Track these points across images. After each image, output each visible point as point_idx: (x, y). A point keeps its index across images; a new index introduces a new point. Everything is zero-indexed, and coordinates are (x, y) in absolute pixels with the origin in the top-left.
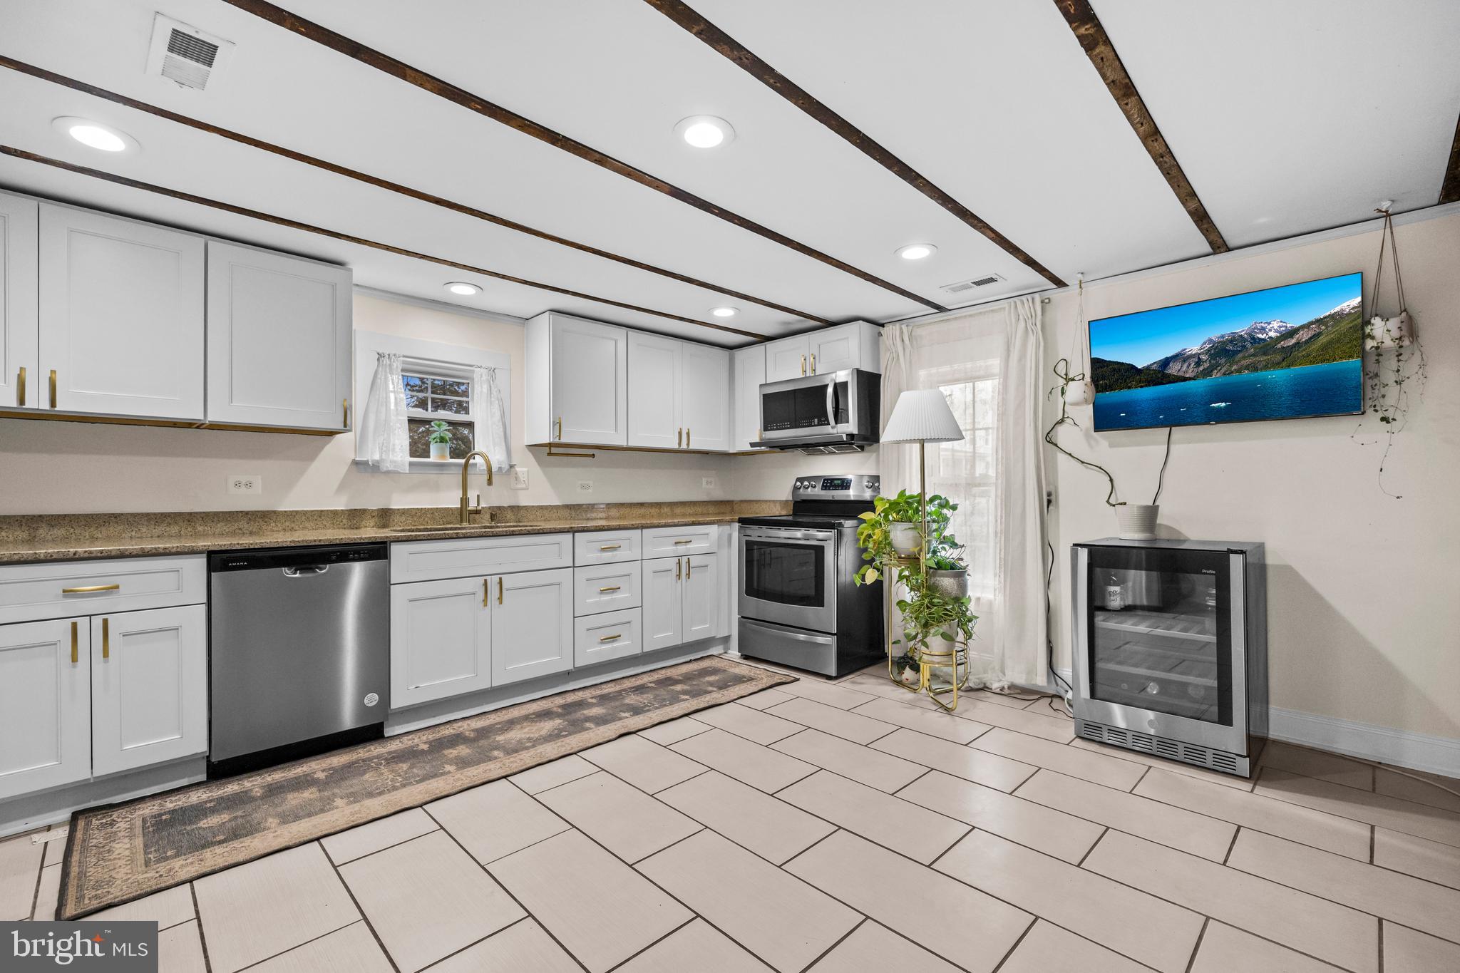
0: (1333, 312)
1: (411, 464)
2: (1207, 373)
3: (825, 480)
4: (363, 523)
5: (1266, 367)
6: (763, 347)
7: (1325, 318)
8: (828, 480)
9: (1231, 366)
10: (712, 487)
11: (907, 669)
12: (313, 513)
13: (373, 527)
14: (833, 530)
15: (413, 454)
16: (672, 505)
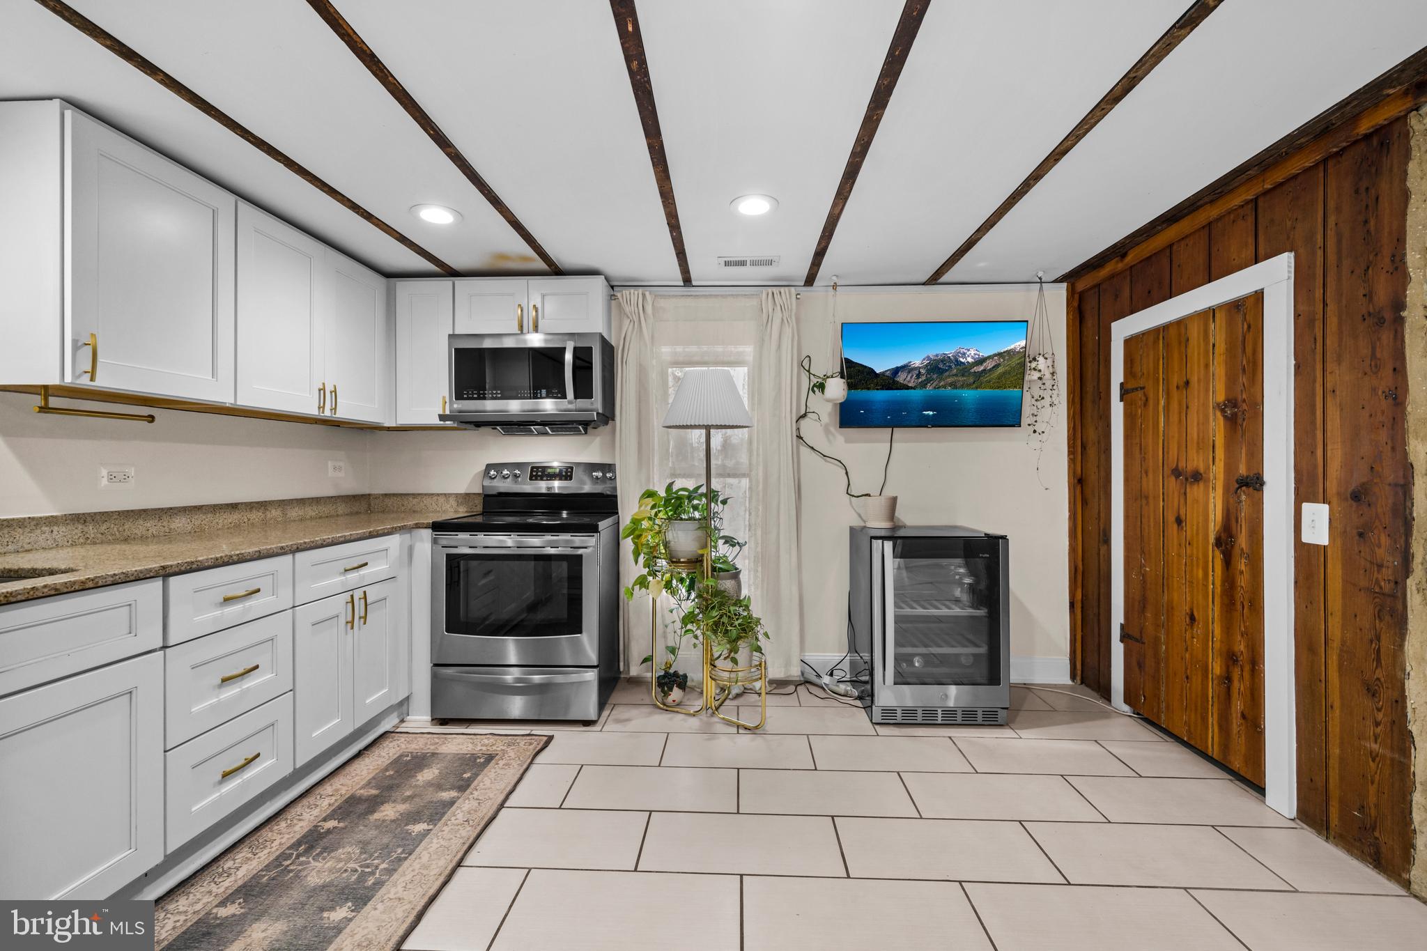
0: (1009, 348)
2: (923, 385)
3: (532, 468)
5: (962, 387)
6: (450, 283)
7: (1004, 352)
8: (538, 468)
9: (939, 382)
10: (342, 474)
11: (675, 689)
14: (595, 534)
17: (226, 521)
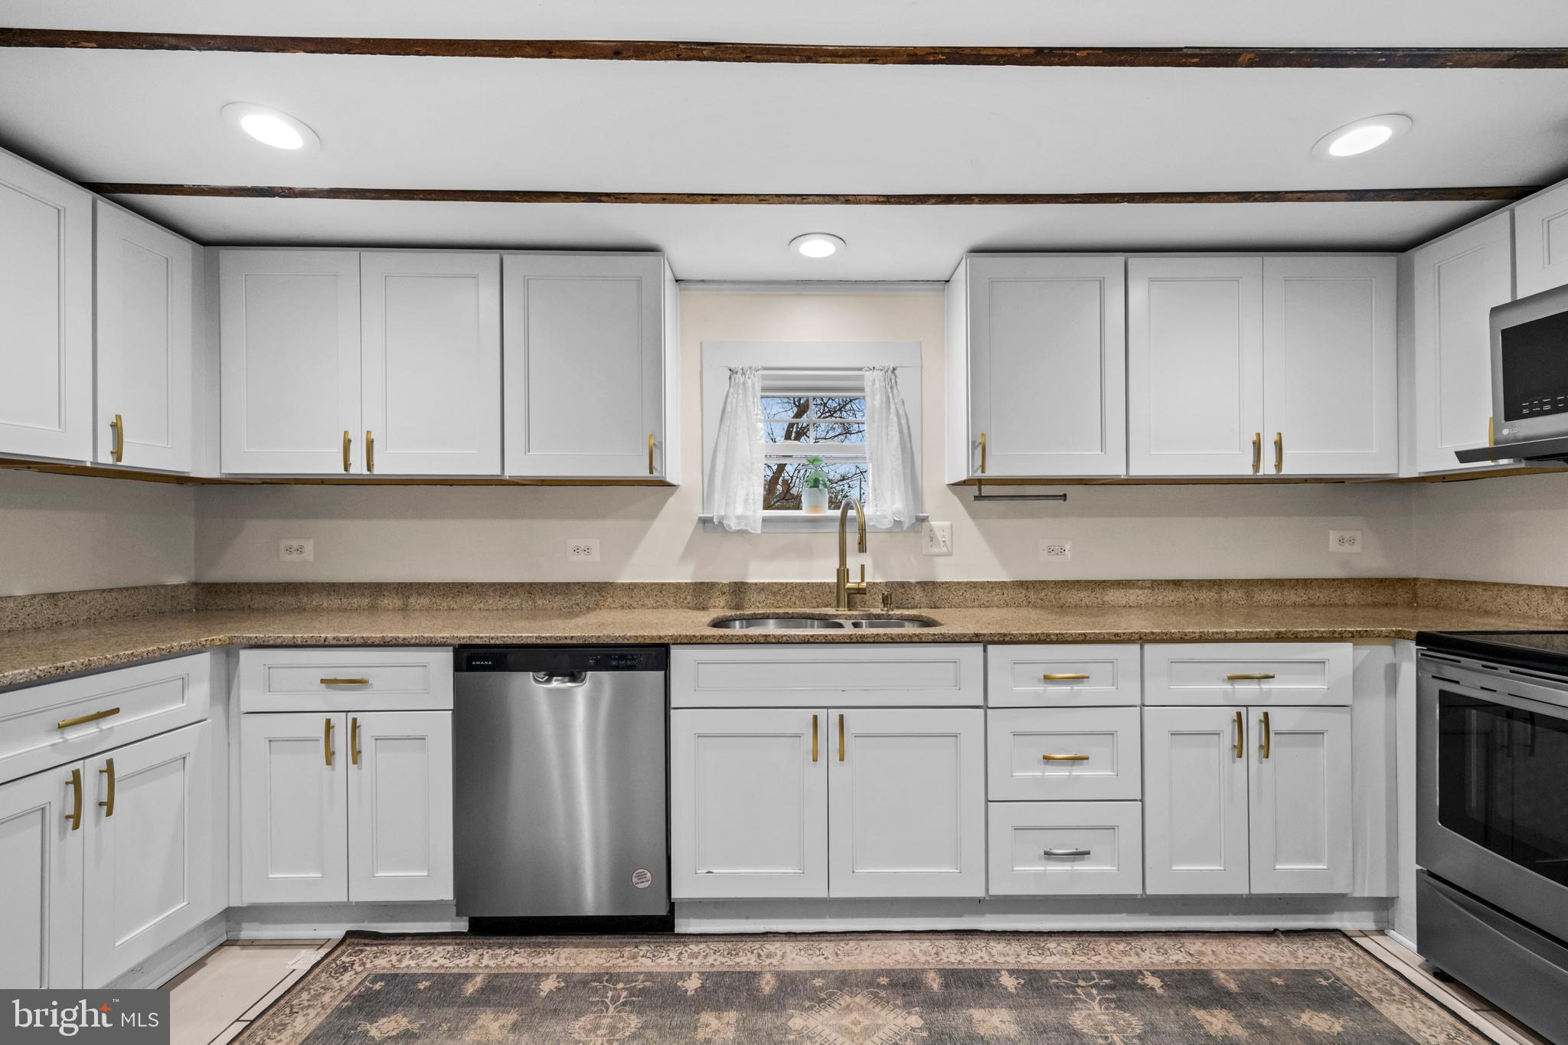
1: (765, 520)
4: (712, 601)
6: (1506, 216)
10: (1356, 548)
12: (653, 587)
13: (723, 607)
15: (767, 506)
16: (1248, 585)
17: (1166, 599)
